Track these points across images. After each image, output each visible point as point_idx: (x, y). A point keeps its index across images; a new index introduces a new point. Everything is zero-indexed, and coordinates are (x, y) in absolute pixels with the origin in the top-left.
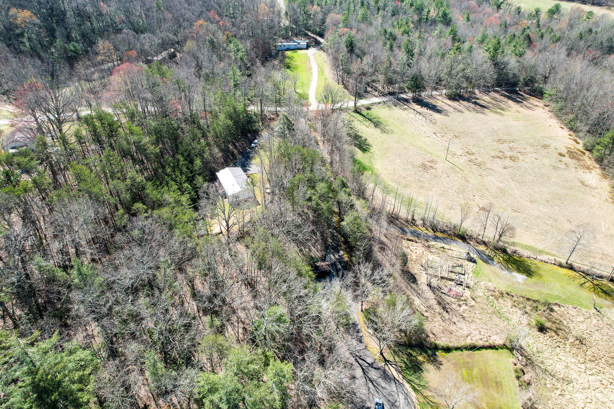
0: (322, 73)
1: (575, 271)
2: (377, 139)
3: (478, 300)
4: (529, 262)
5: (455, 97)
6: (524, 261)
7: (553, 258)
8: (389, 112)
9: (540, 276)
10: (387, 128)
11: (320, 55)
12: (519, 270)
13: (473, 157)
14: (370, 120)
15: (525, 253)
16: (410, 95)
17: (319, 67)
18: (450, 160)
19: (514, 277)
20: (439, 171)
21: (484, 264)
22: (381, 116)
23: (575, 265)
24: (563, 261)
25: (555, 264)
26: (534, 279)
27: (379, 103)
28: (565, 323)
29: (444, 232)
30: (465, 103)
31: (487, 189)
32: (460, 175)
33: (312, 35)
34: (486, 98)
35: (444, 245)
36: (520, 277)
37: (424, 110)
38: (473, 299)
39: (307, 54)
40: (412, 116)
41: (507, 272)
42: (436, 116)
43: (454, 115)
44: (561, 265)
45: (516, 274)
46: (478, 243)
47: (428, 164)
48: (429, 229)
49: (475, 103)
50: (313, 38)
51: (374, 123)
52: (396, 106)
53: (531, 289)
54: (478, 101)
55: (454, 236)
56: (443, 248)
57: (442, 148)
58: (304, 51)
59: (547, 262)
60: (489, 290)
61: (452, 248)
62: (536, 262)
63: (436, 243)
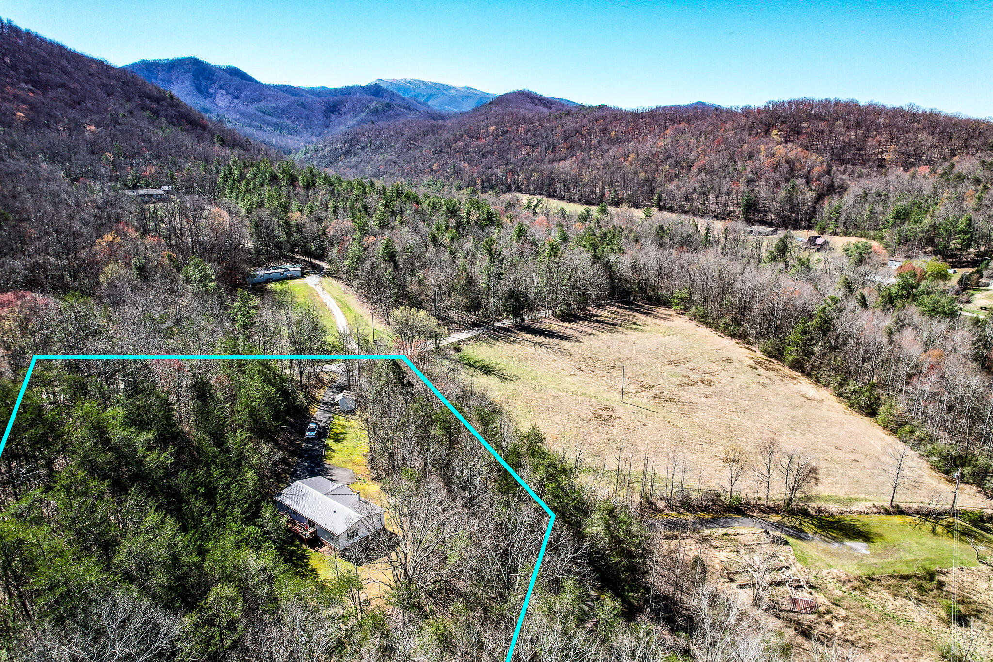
0: (348, 308)
1: (908, 514)
2: (500, 391)
3: (845, 603)
4: (848, 519)
5: (568, 317)
6: (840, 521)
7: (870, 504)
8: (491, 350)
9: (880, 536)
10: (505, 373)
11: (330, 284)
12: (850, 538)
13: (656, 392)
14: (471, 366)
15: (833, 508)
16: (507, 322)
17: (338, 301)
18: (629, 402)
19: (852, 548)
20: (627, 419)
21: (799, 542)
22: (483, 357)
23: (903, 505)
24: (887, 505)
25: (879, 513)
26: (877, 544)
27: (470, 339)
28: (974, 598)
29: (706, 509)
30: (586, 323)
31: (709, 431)
32: (657, 420)
33: (301, 257)
34: (605, 313)
35: (725, 530)
36: (860, 546)
37: (540, 339)
38: (837, 605)
39: (307, 285)
40: (530, 350)
41: (837, 545)
42: (563, 344)
43: (586, 339)
44: (887, 512)
45: (849, 543)
46: (764, 512)
47: (604, 413)
48: (682, 511)
49: (597, 321)
50: (305, 261)
51: (481, 369)
52: (497, 340)
53: (889, 560)
54: (600, 319)
55: (725, 511)
56: (726, 534)
57: (604, 388)
58: (298, 280)
59: (868, 513)
60: (844, 582)
61: (739, 531)
62: (856, 517)
63: (711, 530)
